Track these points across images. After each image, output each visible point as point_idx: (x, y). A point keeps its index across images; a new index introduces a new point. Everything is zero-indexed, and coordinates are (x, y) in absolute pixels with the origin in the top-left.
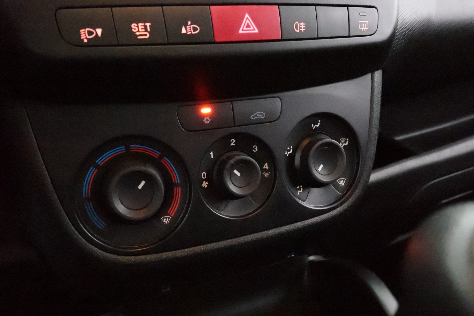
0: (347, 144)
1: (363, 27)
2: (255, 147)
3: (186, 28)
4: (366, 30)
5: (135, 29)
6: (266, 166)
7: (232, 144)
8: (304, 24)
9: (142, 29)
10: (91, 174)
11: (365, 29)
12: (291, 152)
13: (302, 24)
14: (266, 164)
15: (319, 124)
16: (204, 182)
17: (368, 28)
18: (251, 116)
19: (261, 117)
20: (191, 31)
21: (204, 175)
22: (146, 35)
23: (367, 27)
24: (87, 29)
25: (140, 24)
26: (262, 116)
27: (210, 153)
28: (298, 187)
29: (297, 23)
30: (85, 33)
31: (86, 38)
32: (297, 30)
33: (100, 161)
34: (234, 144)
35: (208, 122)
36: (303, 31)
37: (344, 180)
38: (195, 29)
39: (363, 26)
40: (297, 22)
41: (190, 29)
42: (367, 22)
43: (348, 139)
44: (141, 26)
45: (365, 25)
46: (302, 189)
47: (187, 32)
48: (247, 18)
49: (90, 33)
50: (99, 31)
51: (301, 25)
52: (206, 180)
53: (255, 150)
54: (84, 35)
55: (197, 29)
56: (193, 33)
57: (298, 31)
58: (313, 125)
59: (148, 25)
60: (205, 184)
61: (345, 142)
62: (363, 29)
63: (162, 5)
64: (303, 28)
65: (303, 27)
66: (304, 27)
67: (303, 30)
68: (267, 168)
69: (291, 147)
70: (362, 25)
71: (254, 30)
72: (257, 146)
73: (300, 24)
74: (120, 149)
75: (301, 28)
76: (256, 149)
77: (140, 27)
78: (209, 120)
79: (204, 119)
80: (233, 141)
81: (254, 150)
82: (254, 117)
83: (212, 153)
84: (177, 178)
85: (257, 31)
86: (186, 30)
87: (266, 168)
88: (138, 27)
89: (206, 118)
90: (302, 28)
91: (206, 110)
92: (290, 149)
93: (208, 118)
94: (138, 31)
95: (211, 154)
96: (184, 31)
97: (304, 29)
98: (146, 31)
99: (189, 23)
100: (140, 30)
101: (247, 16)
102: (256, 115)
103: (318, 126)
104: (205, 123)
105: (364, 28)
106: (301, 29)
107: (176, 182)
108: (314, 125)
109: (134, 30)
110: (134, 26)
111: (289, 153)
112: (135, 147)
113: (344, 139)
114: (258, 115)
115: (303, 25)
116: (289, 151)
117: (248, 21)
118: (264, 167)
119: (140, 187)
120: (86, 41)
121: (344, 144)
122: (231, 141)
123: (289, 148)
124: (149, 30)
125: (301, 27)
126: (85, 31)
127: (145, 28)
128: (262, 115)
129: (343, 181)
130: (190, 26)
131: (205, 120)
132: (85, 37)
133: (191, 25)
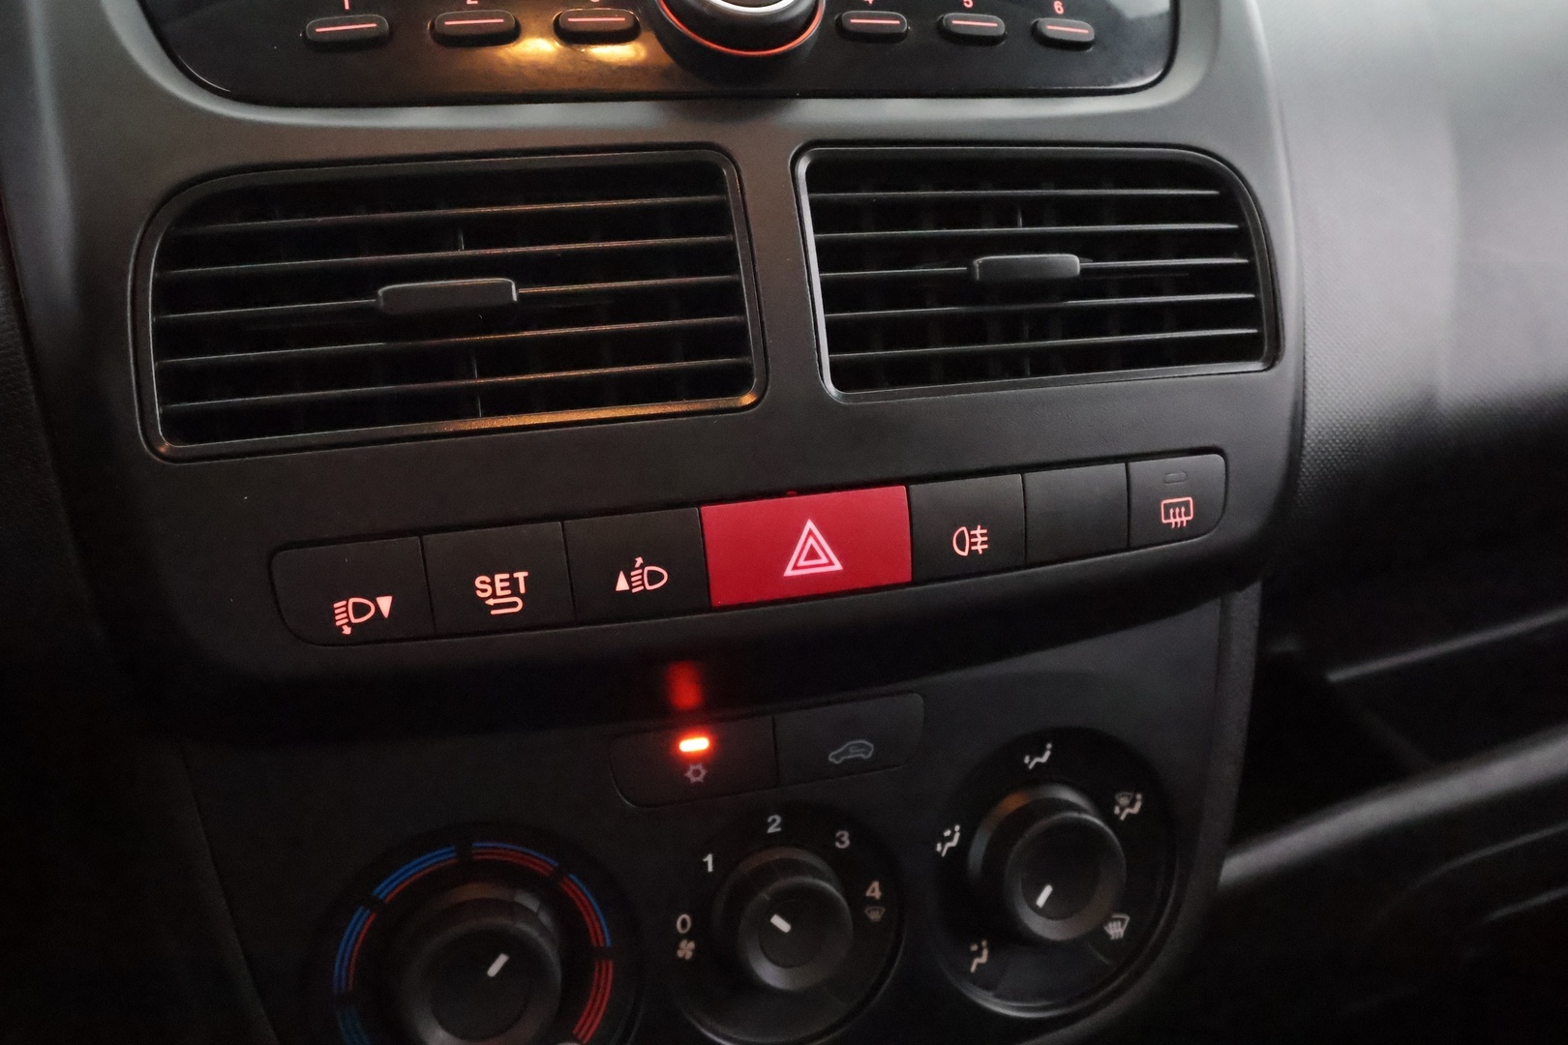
0: (1136, 810)
1: (1175, 517)
2: (842, 836)
3: (628, 578)
4: (1185, 524)
5: (485, 591)
6: (873, 891)
7: (772, 830)
8: (985, 531)
9: (503, 589)
10: (360, 923)
11: (1182, 522)
12: (954, 843)
13: (978, 531)
14: (876, 885)
15: (1047, 754)
16: (683, 944)
17: (1190, 518)
18: (831, 755)
19: (863, 756)
20: (643, 584)
21: (683, 921)
22: (515, 604)
23: (1187, 514)
24: (352, 600)
25: (498, 577)
26: (863, 753)
27: (705, 860)
28: (974, 948)
29: (963, 531)
30: (347, 611)
31: (349, 624)
32: (963, 550)
33: (385, 890)
34: (779, 830)
35: (700, 779)
36: (981, 552)
37: (1123, 920)
38: (654, 577)
39: (1174, 514)
40: (964, 529)
41: (640, 577)
42: (1190, 499)
43: (1139, 796)
44: (502, 581)
45: (1183, 510)
46: (985, 953)
47: (631, 587)
48: (811, 533)
49: (360, 610)
50: (385, 603)
51: (975, 536)
52: (689, 937)
53: (842, 843)
54: (344, 615)
55: (661, 577)
56: (649, 588)
57: (965, 554)
58: (1027, 760)
59: (521, 576)
60: (686, 950)
61: (1132, 805)
62: (1176, 523)
63: (562, 517)
64: (983, 543)
65: (980, 539)
66: (986, 539)
67: (979, 548)
68: (877, 894)
69: (957, 828)
70: (1172, 511)
71: (831, 563)
72: (849, 830)
73: (972, 532)
74: (442, 857)
75: (975, 544)
76: (844, 841)
77: (498, 585)
78: (703, 772)
79: (686, 770)
80: (774, 821)
81: (838, 845)
82: (837, 757)
83: (709, 859)
84: (601, 931)
85: (838, 566)
86: (630, 583)
87: (873, 895)
88: (492, 584)
89: (692, 768)
90: (979, 544)
91: (695, 744)
92: (953, 833)
93: (699, 767)
94: (494, 595)
95: (707, 862)
96: (622, 585)
97: (986, 546)
98: (515, 592)
99: (639, 561)
100: (499, 593)
101: (810, 525)
102: (846, 753)
103: (1044, 759)
104: (689, 779)
105: (1178, 520)
106: (973, 548)
107: (602, 945)
108: (1031, 759)
109: (480, 594)
110: (483, 582)
111: (949, 845)
112: (484, 848)
113: (1129, 796)
114: (851, 751)
115: (982, 535)
116: (950, 838)
117: (811, 541)
118: (868, 894)
119: (493, 970)
120: (347, 630)
121: (1128, 811)
122: (770, 820)
123: (947, 833)
124: (522, 590)
125: (973, 540)
126: (346, 606)
127: (514, 584)
128: (863, 750)
129: (1119, 923)
130: (640, 571)
131: (689, 774)
132: (346, 621)
133: (642, 567)
